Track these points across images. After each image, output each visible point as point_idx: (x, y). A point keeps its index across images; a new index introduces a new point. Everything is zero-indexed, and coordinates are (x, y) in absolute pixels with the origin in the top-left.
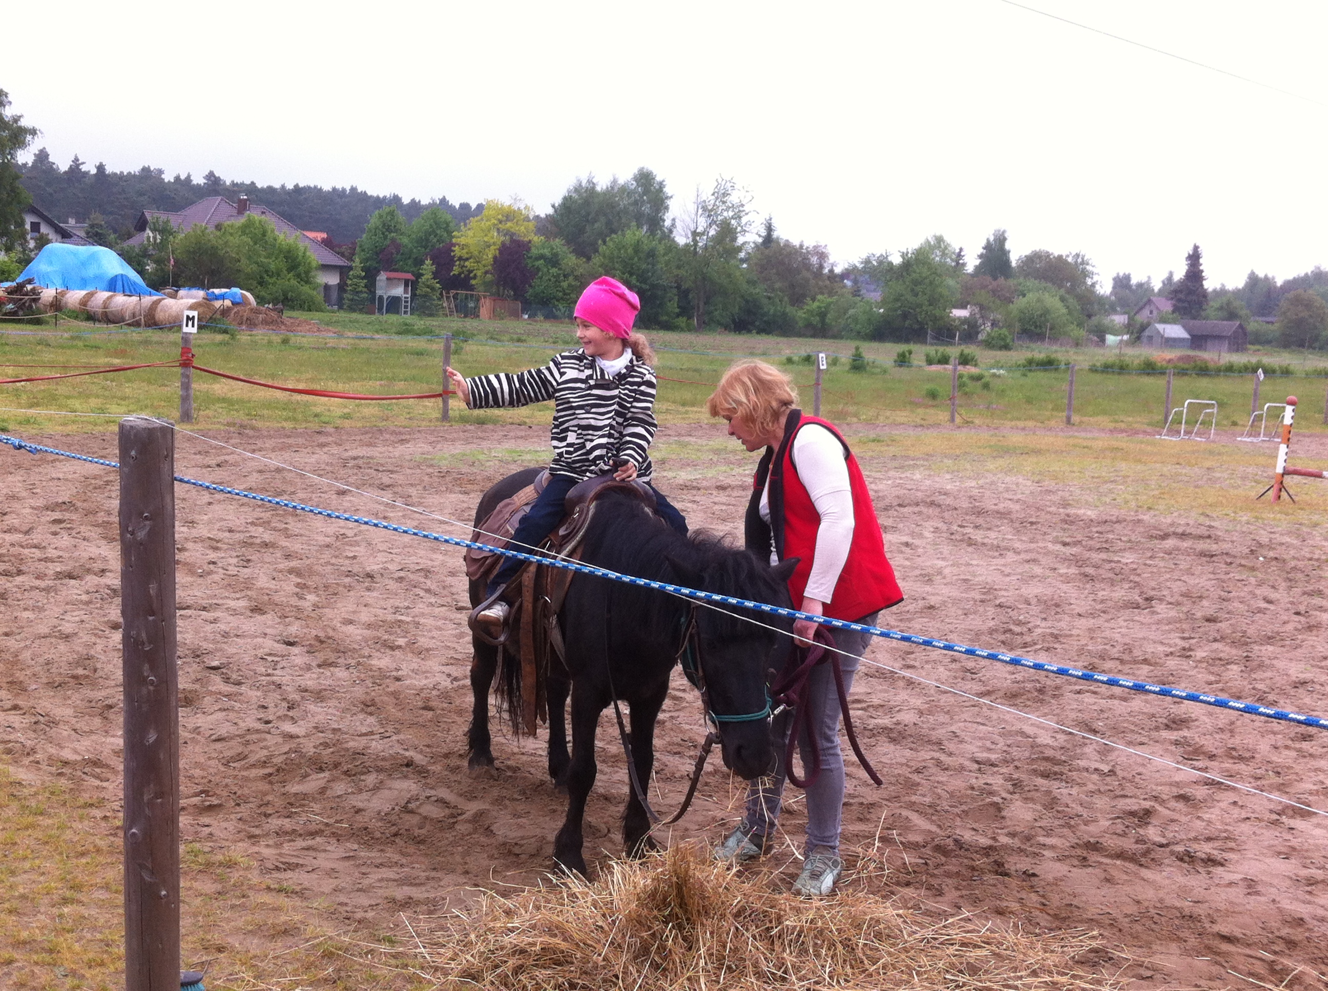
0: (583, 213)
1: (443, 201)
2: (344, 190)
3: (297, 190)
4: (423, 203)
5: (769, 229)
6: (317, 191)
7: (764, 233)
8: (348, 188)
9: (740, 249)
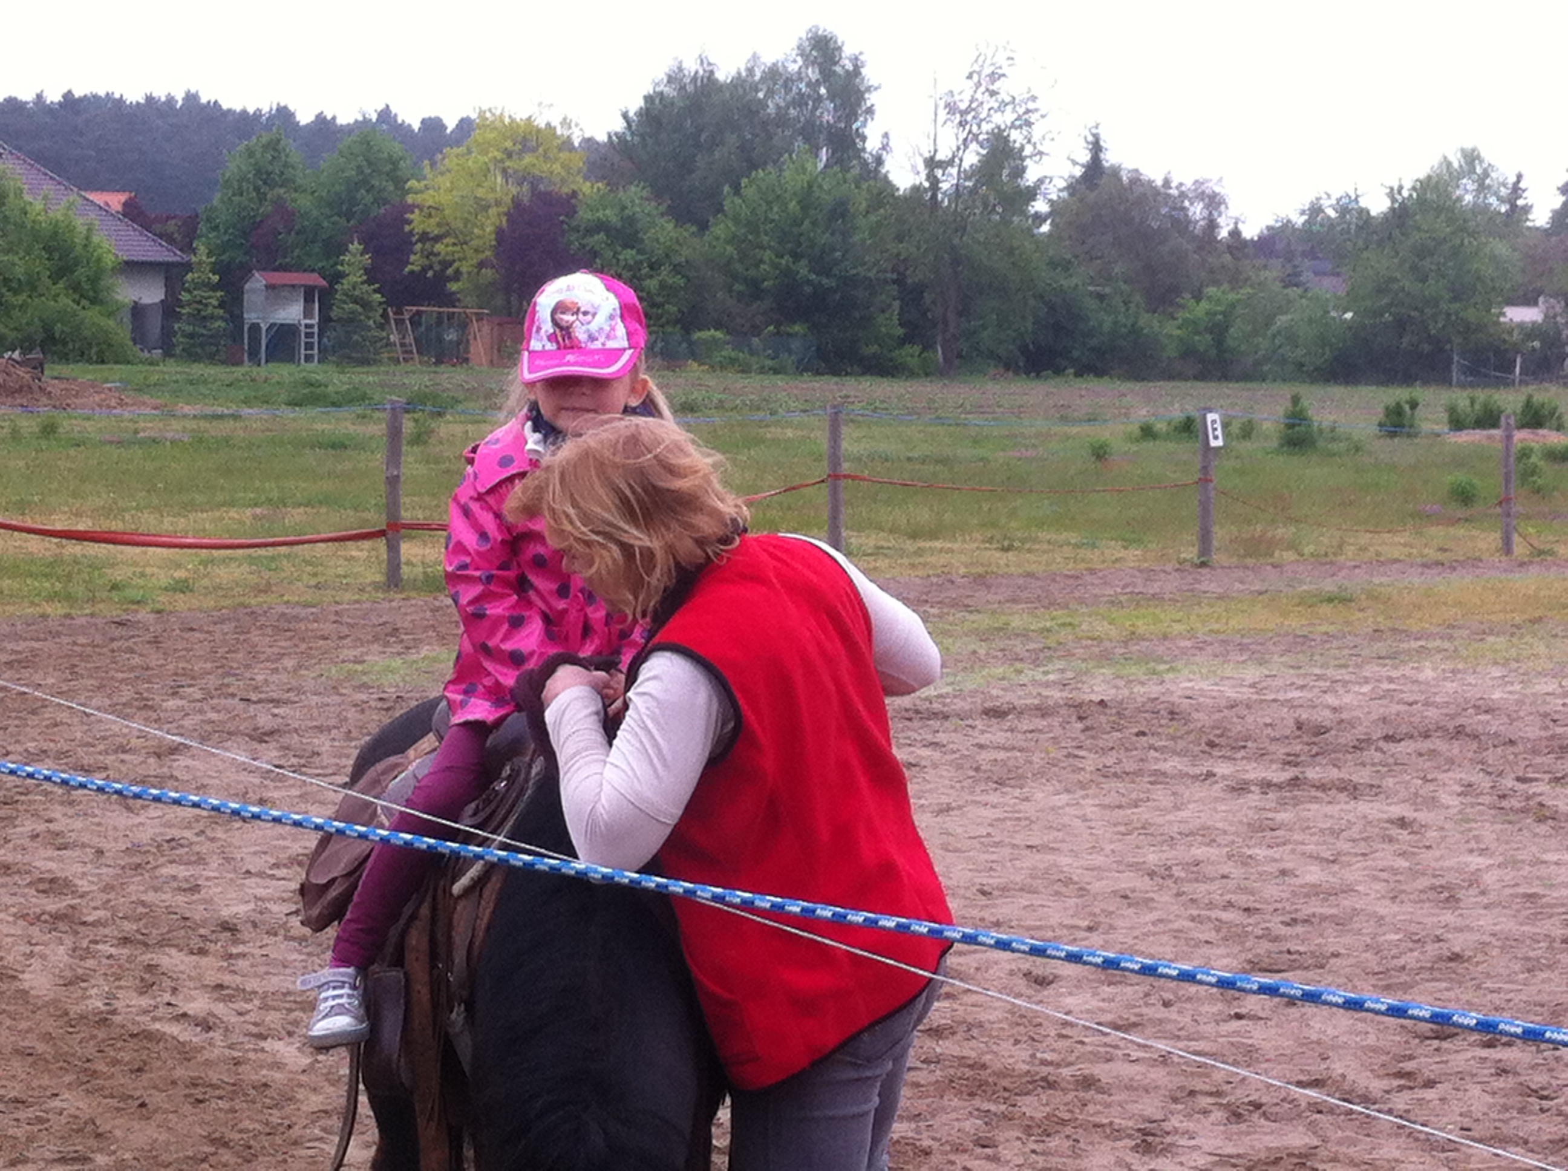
1: (387, 116)
2: (171, 100)
3: (72, 102)
4: (342, 122)
5: (1096, 147)
6: (113, 106)
7: (1085, 157)
8: (179, 97)
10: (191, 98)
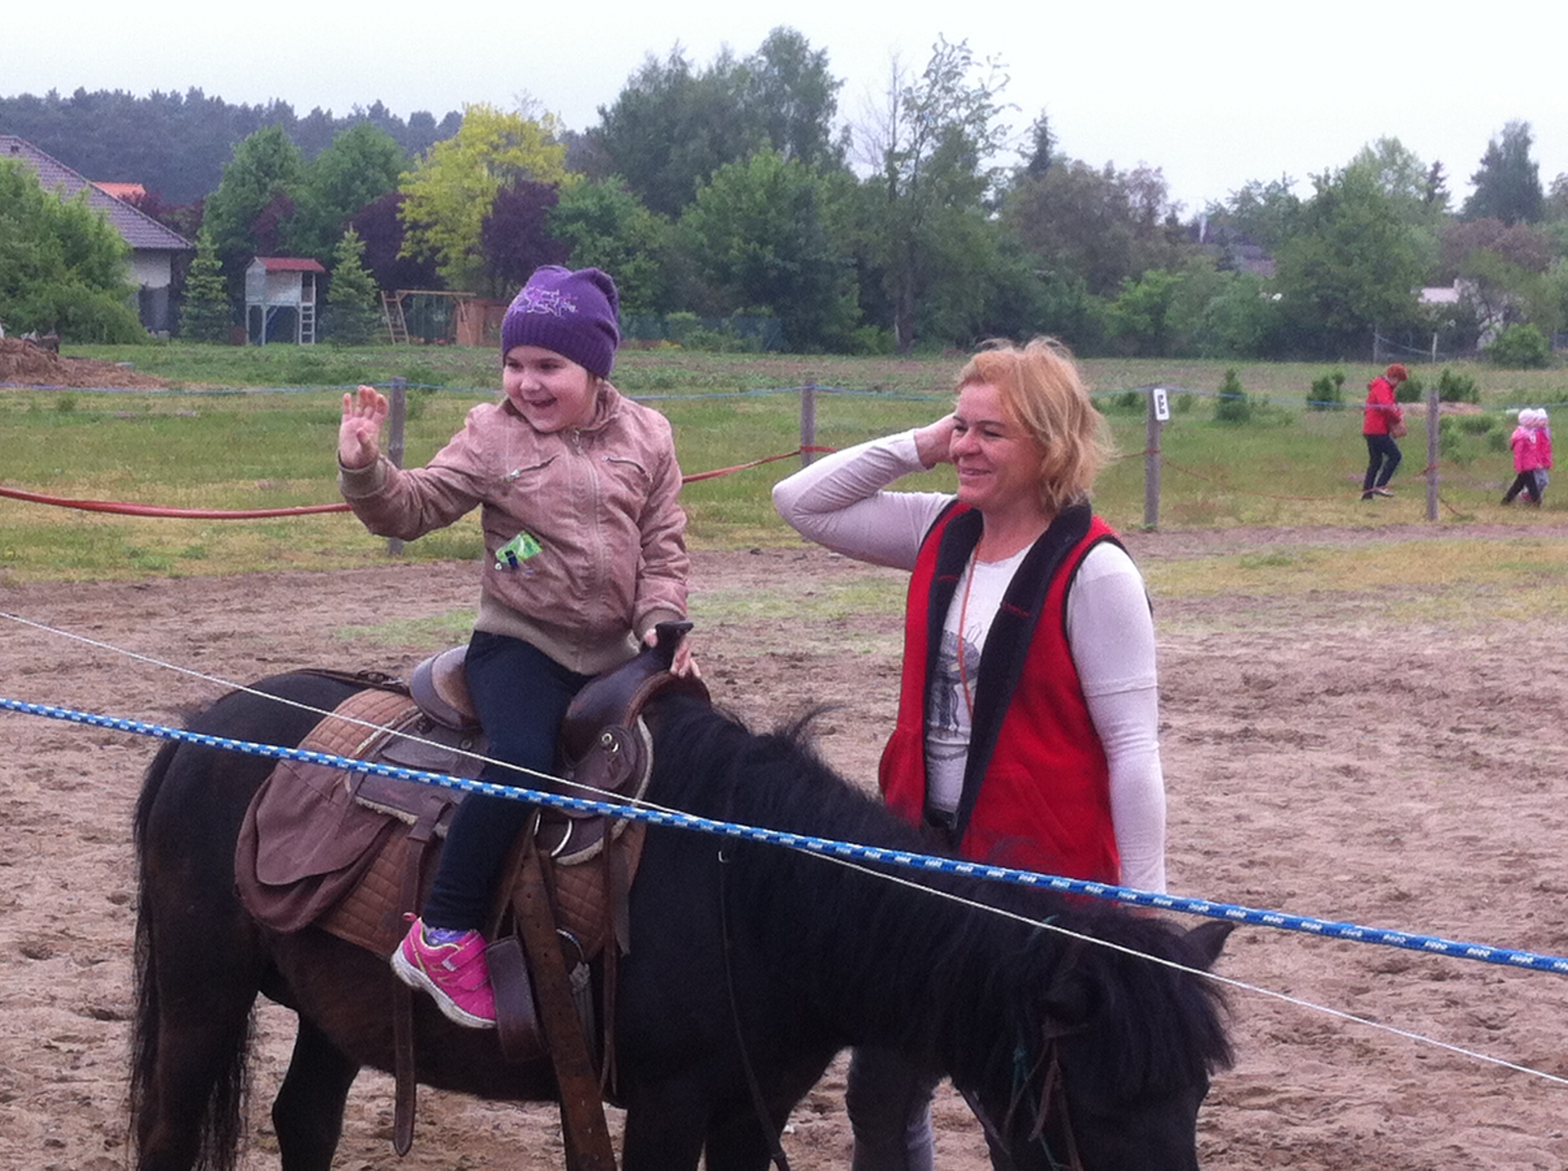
0: (662, 122)
1: (378, 110)
2: (176, 96)
3: (81, 99)
4: (335, 116)
5: (1043, 138)
6: (121, 103)
7: (1032, 149)
8: (184, 94)
9: (983, 184)
10: (195, 95)
